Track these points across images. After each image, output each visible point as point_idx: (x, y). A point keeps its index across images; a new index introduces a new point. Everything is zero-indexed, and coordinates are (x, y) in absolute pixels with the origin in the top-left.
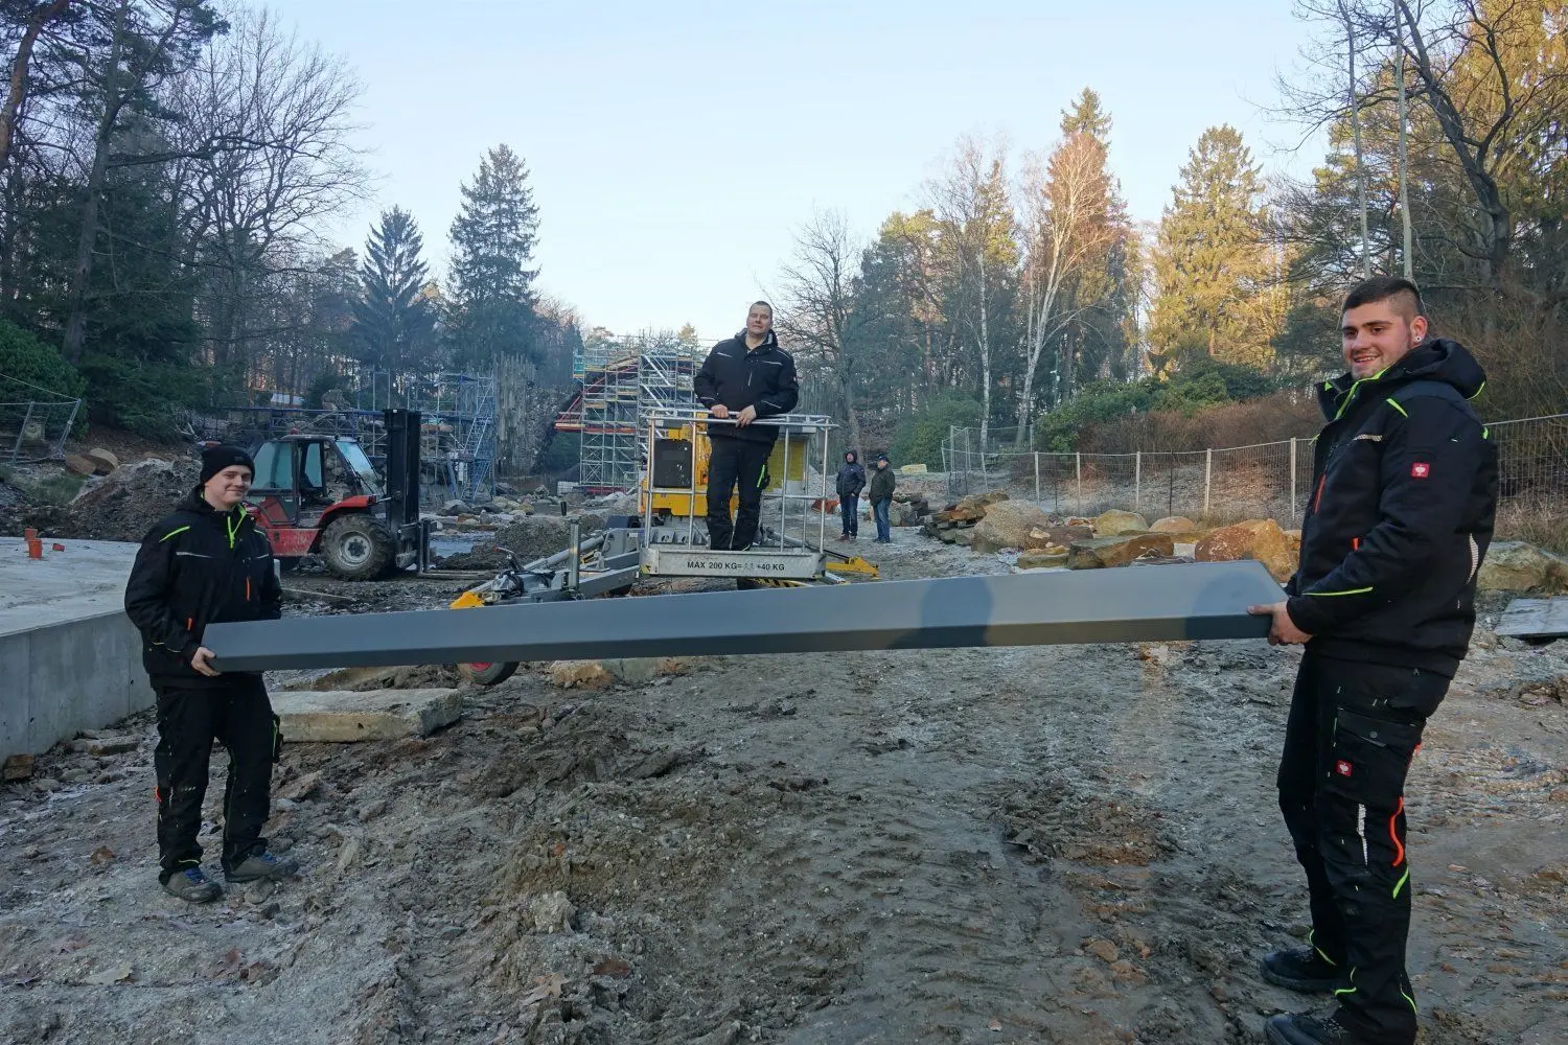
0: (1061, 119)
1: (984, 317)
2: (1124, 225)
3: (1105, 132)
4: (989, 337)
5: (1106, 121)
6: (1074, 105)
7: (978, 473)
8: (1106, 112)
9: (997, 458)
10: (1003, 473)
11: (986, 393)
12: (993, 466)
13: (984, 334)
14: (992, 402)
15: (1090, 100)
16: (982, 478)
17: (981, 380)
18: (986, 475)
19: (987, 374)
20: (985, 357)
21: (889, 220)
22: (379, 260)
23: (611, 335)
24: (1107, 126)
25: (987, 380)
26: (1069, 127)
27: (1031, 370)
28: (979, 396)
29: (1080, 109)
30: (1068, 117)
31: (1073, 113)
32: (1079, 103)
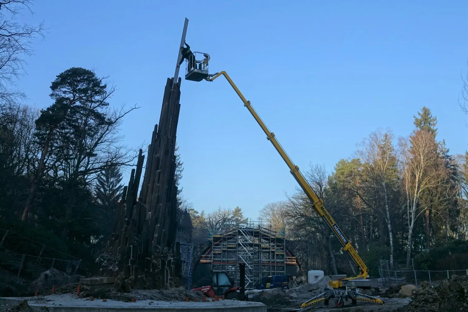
0: (414, 120)
1: (387, 209)
2: (448, 160)
3: (434, 125)
4: (390, 217)
5: (434, 120)
6: (419, 114)
7: (393, 278)
8: (434, 116)
9: (400, 272)
10: (403, 278)
11: (391, 242)
12: (399, 275)
13: (388, 216)
14: (394, 246)
15: (426, 112)
16: (396, 280)
17: (388, 236)
18: (397, 279)
19: (391, 234)
20: (389, 226)
21: (339, 163)
22: (103, 185)
23: (197, 213)
24: (435, 122)
25: (391, 236)
26: (418, 123)
27: (411, 231)
28: (388, 244)
29: (422, 116)
30: (417, 120)
31: (419, 117)
32: (422, 113)
